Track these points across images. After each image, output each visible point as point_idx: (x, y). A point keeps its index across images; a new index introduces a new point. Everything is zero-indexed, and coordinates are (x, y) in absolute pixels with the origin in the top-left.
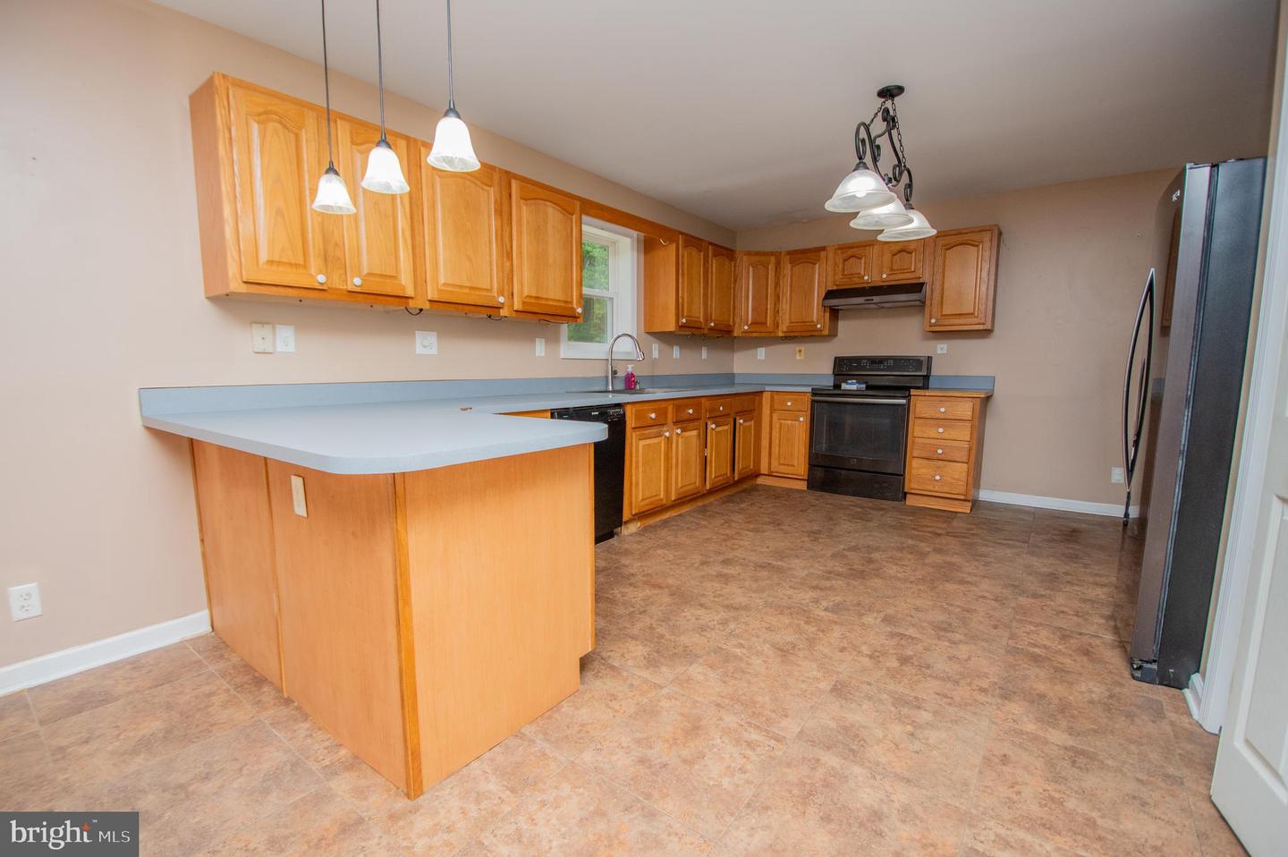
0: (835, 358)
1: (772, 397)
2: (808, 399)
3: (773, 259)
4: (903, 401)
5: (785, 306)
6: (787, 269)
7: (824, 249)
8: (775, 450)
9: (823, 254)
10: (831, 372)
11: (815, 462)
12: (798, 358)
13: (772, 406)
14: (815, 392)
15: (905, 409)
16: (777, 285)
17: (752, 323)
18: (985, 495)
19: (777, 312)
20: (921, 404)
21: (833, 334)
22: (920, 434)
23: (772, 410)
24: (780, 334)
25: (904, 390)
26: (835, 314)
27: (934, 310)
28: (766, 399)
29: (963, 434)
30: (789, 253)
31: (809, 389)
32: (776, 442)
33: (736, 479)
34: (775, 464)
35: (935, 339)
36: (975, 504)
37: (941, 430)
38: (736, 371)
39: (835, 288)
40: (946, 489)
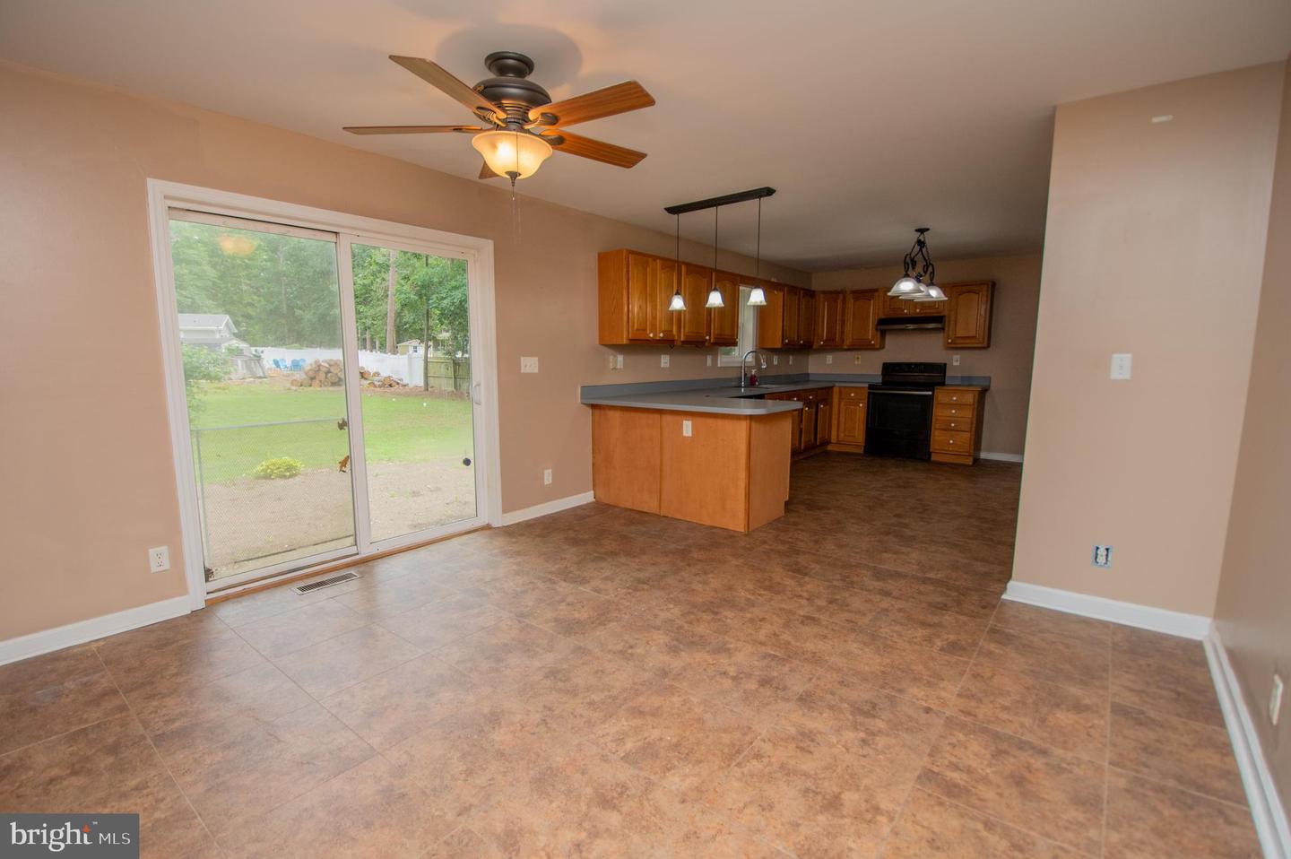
0: (884, 364)
1: (840, 392)
2: (866, 391)
3: (841, 296)
4: (930, 393)
5: (848, 328)
6: (850, 302)
7: (876, 290)
8: (842, 426)
9: (876, 294)
10: (880, 373)
11: (870, 433)
12: (856, 363)
13: (840, 395)
14: (871, 387)
15: (931, 397)
16: (843, 314)
17: (827, 340)
18: (983, 455)
19: (843, 332)
20: (941, 396)
21: (882, 347)
22: (939, 413)
23: (840, 399)
24: (846, 347)
25: (930, 386)
26: (883, 333)
27: (951, 333)
28: (836, 390)
29: (968, 414)
30: (854, 292)
31: (867, 385)
32: (842, 420)
33: (818, 444)
34: (842, 435)
35: (951, 352)
36: (976, 460)
37: (954, 411)
38: (810, 372)
39: (884, 317)
40: (956, 449)
